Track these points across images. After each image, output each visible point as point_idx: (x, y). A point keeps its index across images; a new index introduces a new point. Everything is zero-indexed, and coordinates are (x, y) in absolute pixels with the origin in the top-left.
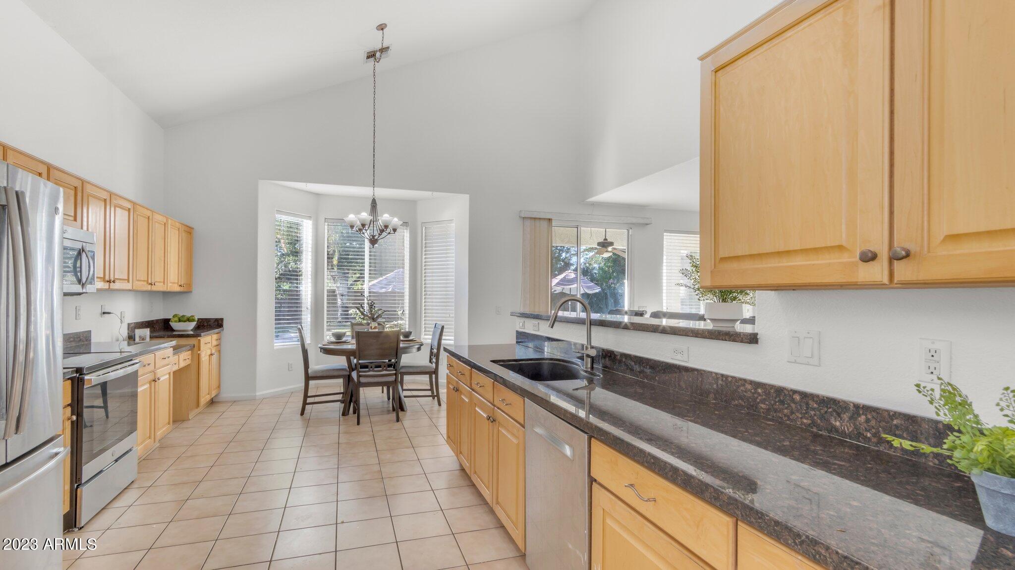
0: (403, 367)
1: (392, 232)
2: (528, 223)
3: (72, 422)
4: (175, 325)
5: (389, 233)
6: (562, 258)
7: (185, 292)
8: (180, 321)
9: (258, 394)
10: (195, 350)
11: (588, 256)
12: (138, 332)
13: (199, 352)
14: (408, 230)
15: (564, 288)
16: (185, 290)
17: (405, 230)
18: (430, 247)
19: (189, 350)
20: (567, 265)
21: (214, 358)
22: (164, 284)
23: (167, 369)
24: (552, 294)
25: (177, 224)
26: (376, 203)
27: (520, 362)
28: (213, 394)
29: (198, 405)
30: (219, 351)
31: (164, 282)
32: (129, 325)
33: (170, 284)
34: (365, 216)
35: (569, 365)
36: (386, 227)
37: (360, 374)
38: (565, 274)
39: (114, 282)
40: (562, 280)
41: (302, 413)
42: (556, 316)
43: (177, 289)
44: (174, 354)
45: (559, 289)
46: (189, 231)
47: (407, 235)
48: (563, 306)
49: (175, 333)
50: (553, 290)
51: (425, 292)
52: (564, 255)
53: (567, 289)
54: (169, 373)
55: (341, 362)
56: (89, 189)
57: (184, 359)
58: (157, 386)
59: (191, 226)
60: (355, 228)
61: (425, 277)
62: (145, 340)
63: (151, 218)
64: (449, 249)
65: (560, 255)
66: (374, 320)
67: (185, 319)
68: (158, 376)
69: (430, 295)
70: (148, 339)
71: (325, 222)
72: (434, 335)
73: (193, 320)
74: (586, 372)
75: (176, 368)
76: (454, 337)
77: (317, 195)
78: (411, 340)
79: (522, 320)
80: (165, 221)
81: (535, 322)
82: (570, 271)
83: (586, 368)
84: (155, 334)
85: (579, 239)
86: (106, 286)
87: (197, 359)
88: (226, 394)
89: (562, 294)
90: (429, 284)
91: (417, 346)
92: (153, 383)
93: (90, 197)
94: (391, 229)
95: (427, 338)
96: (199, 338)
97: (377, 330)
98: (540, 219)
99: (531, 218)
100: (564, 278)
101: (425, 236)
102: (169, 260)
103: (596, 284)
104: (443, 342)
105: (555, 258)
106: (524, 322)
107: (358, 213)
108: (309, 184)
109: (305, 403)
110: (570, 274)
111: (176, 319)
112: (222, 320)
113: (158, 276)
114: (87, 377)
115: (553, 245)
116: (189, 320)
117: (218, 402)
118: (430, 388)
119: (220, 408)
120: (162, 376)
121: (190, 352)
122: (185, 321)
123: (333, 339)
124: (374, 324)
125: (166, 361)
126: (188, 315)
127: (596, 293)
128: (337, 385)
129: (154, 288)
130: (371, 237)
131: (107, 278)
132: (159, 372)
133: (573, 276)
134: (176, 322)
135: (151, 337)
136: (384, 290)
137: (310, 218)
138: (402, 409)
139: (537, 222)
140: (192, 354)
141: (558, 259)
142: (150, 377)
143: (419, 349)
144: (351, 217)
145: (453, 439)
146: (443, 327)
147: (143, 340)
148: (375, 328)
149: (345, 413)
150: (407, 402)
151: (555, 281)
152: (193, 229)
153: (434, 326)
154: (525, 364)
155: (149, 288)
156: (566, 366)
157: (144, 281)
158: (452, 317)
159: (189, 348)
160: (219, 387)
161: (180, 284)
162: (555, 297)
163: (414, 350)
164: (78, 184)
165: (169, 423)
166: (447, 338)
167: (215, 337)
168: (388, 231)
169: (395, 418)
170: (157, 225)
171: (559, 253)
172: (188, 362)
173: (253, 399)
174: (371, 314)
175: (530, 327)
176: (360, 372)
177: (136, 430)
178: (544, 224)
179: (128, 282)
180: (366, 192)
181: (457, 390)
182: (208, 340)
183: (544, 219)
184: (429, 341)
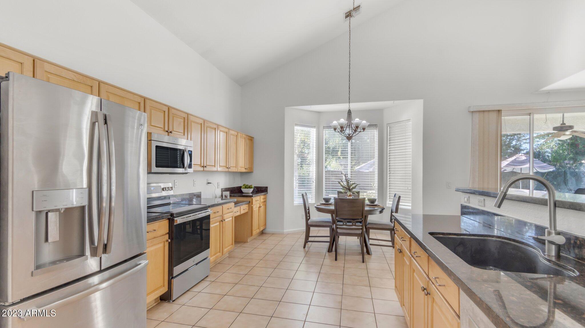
0: (369, 224)
1: (362, 130)
2: (477, 116)
3: (169, 243)
4: (244, 190)
5: (360, 132)
6: (512, 145)
7: (249, 172)
8: (246, 188)
9: (285, 231)
10: (250, 203)
11: (539, 143)
12: (224, 193)
13: (252, 205)
14: (377, 130)
15: (514, 168)
16: (249, 171)
17: (375, 130)
18: (393, 140)
19: (247, 204)
20: (517, 150)
21: (262, 209)
22: (236, 168)
23: (230, 215)
24: (501, 173)
25: (244, 135)
26: (351, 112)
27: (462, 237)
28: (262, 229)
29: (252, 235)
30: (265, 205)
31: (236, 167)
32: (222, 189)
33: (240, 168)
34: (343, 121)
35: (523, 246)
36: (357, 127)
37: (338, 226)
38: (516, 157)
39: (205, 167)
40: (512, 162)
41: (304, 247)
42: (505, 195)
43: (244, 170)
44: (235, 207)
45: (509, 169)
46: (251, 139)
47: (375, 133)
48: (513, 184)
49: (244, 194)
50: (502, 170)
51: (389, 171)
52: (514, 143)
53: (517, 169)
54: (232, 217)
55: (328, 217)
56: (191, 118)
57: (243, 209)
58: (224, 225)
59: (252, 136)
60: (337, 130)
61: (389, 161)
62: (227, 197)
63: (228, 132)
64: (407, 141)
65: (510, 143)
66: (350, 190)
67: (248, 187)
68: (225, 218)
69: (393, 174)
70: (229, 197)
71: (324, 128)
72: (393, 201)
73: (251, 188)
74: (549, 261)
75: (238, 214)
76: (412, 204)
77: (319, 113)
78: (376, 205)
79: (467, 195)
80: (236, 134)
81: (482, 198)
82: (520, 154)
83: (549, 256)
84: (232, 195)
85: (531, 127)
86: (202, 169)
87: (251, 209)
88: (269, 230)
89: (513, 173)
90: (393, 166)
91: (380, 210)
92: (221, 223)
93: (192, 123)
94: (361, 128)
95: (389, 204)
96: (252, 198)
97: (351, 198)
98: (489, 111)
99: (479, 111)
100: (515, 160)
101: (389, 133)
102: (239, 155)
103: (548, 164)
104: (400, 207)
105: (506, 145)
106: (469, 197)
107: (338, 119)
108: (312, 106)
109: (307, 241)
110: (521, 157)
111: (244, 187)
112: (267, 187)
113: (232, 163)
114: (175, 219)
115: (503, 133)
116: (250, 187)
117: (265, 233)
118: (391, 240)
119: (264, 237)
120: (226, 219)
121: (248, 205)
122: (248, 188)
123: (324, 202)
124: (349, 193)
125: (230, 210)
126: (250, 184)
127: (550, 172)
128: (326, 232)
129: (230, 170)
130: (348, 135)
131: (202, 165)
132: (225, 216)
133: (524, 158)
134: (244, 188)
135: (230, 196)
136: (367, 171)
137: (314, 127)
138: (368, 253)
139: (486, 113)
140: (249, 206)
141: (509, 146)
142: (220, 219)
143: (381, 212)
144: (335, 123)
145: (399, 289)
146: (400, 197)
147: (226, 197)
148: (350, 196)
149: (330, 250)
150: (372, 248)
151: (504, 163)
152: (253, 138)
153: (394, 195)
154: (466, 238)
155: (227, 170)
156: (517, 246)
157: (224, 166)
158: (410, 190)
159: (247, 203)
160: (265, 225)
161: (245, 168)
162: (504, 175)
163: (378, 212)
164: (185, 116)
165: (232, 244)
166: (404, 204)
167: (262, 197)
168: (359, 130)
169: (361, 260)
170: (232, 136)
171: (510, 141)
172: (246, 211)
173: (282, 234)
174: (348, 186)
175: (475, 202)
176: (337, 225)
177: (209, 248)
178: (494, 116)
179: (215, 167)
180: (345, 107)
181: (401, 252)
182: (258, 200)
183: (493, 111)
184: (391, 206)
